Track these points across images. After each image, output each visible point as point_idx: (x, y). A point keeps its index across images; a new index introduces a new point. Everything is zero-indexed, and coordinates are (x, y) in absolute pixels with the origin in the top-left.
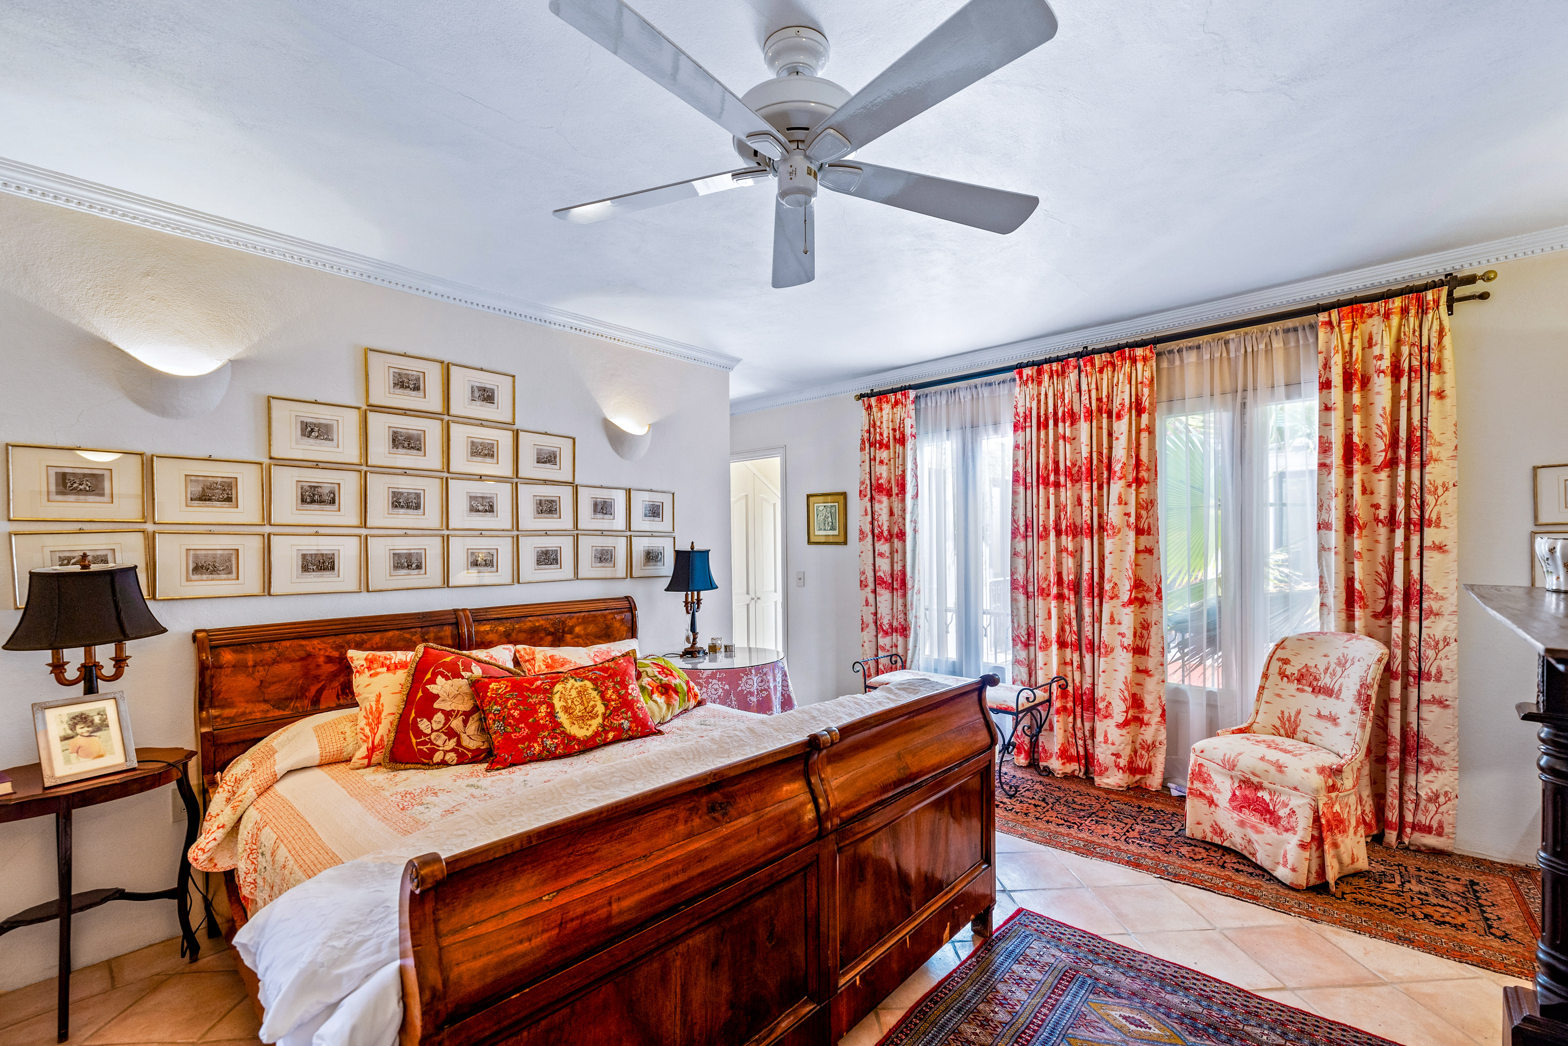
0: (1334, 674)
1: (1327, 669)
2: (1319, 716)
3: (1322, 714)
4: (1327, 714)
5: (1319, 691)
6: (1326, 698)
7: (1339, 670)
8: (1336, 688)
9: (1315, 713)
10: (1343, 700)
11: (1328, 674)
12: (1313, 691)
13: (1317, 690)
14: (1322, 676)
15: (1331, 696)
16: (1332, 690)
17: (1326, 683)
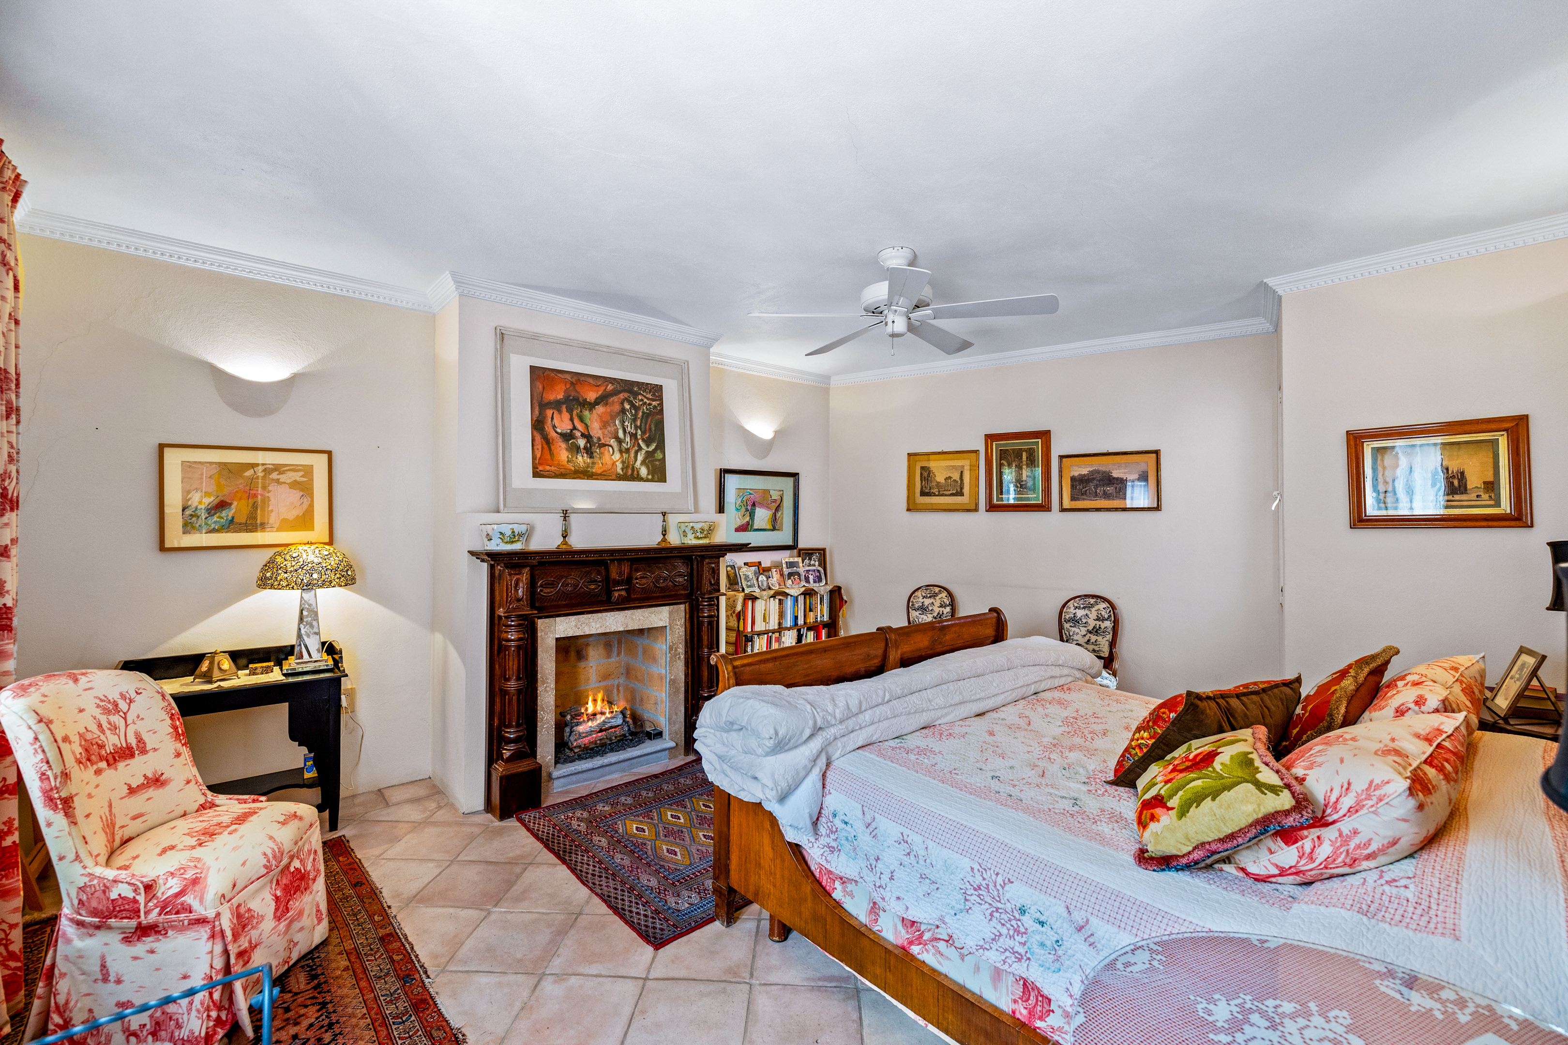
0: (114, 728)
1: (100, 726)
2: (132, 791)
3: (134, 786)
4: (141, 780)
5: (115, 760)
6: (128, 762)
7: (116, 719)
8: (133, 742)
9: (125, 791)
10: (155, 750)
11: (108, 732)
12: (109, 765)
13: (111, 760)
14: (103, 737)
15: (132, 756)
16: (129, 748)
17: (114, 745)
